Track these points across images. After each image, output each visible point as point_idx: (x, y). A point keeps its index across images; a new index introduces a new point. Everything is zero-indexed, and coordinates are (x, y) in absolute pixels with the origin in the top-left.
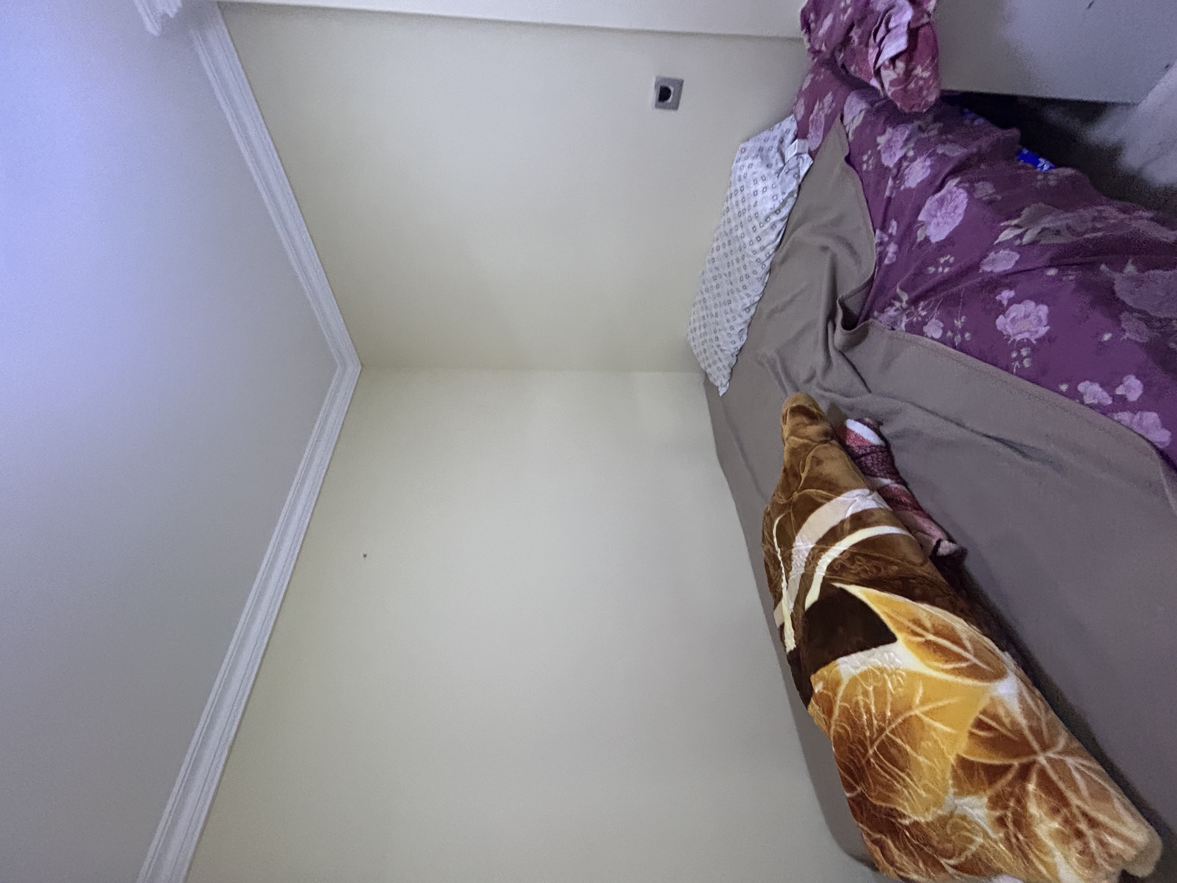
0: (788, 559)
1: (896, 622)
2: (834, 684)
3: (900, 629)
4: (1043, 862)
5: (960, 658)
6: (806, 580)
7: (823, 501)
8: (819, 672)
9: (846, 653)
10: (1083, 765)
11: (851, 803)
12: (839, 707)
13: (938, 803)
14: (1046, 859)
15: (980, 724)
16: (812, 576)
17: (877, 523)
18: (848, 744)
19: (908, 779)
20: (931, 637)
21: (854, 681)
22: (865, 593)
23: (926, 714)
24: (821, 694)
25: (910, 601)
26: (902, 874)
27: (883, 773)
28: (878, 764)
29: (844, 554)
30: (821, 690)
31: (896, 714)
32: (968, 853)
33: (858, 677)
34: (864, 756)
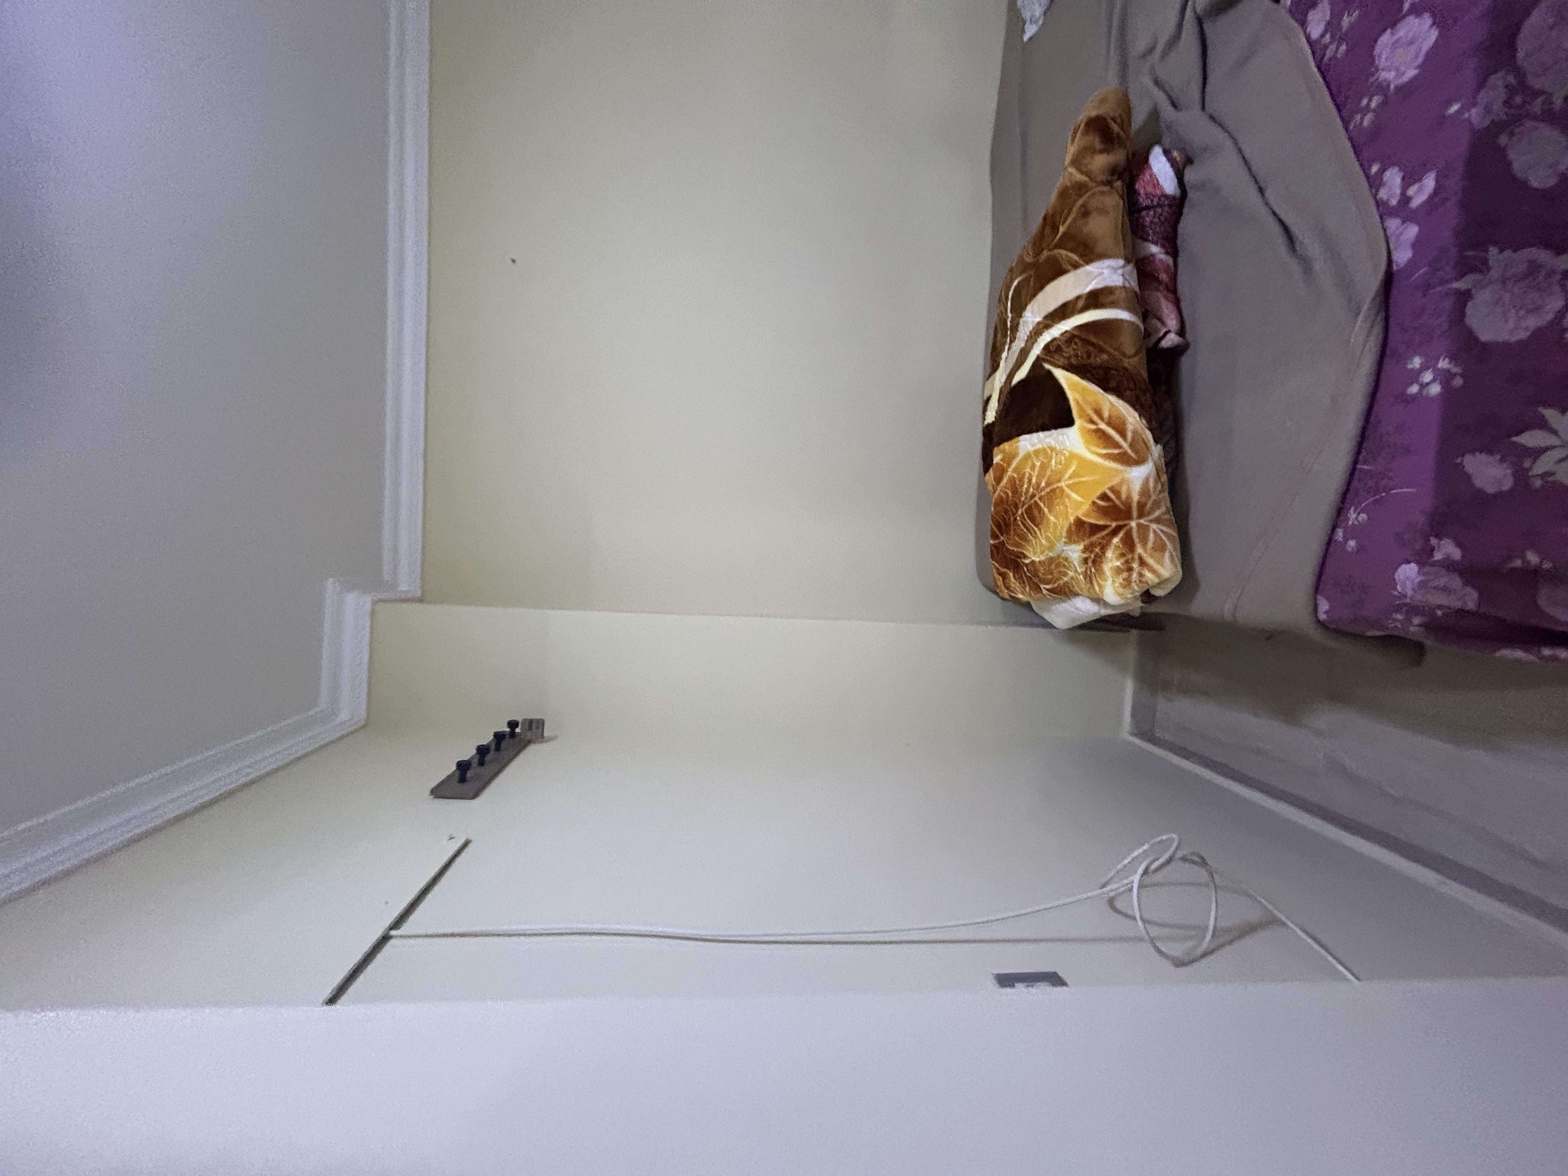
0: (1015, 328)
1: (1081, 409)
2: (1009, 458)
3: (1080, 417)
4: (1098, 584)
5: (1117, 445)
6: (1024, 353)
7: (1070, 267)
8: (1002, 446)
9: (1030, 432)
10: (1162, 531)
11: (993, 548)
12: (1009, 477)
13: (1051, 548)
14: (1100, 582)
15: (1104, 497)
16: (1029, 352)
17: (1113, 305)
18: (1005, 506)
19: (1038, 532)
20: (1103, 426)
21: (1028, 457)
22: (1065, 378)
23: (1068, 486)
24: (997, 464)
25: (1101, 391)
26: (1013, 595)
27: (1023, 527)
28: (1021, 521)
29: (1065, 335)
30: (999, 461)
31: (1048, 484)
32: (1061, 582)
33: (1032, 453)
34: (1014, 514)
